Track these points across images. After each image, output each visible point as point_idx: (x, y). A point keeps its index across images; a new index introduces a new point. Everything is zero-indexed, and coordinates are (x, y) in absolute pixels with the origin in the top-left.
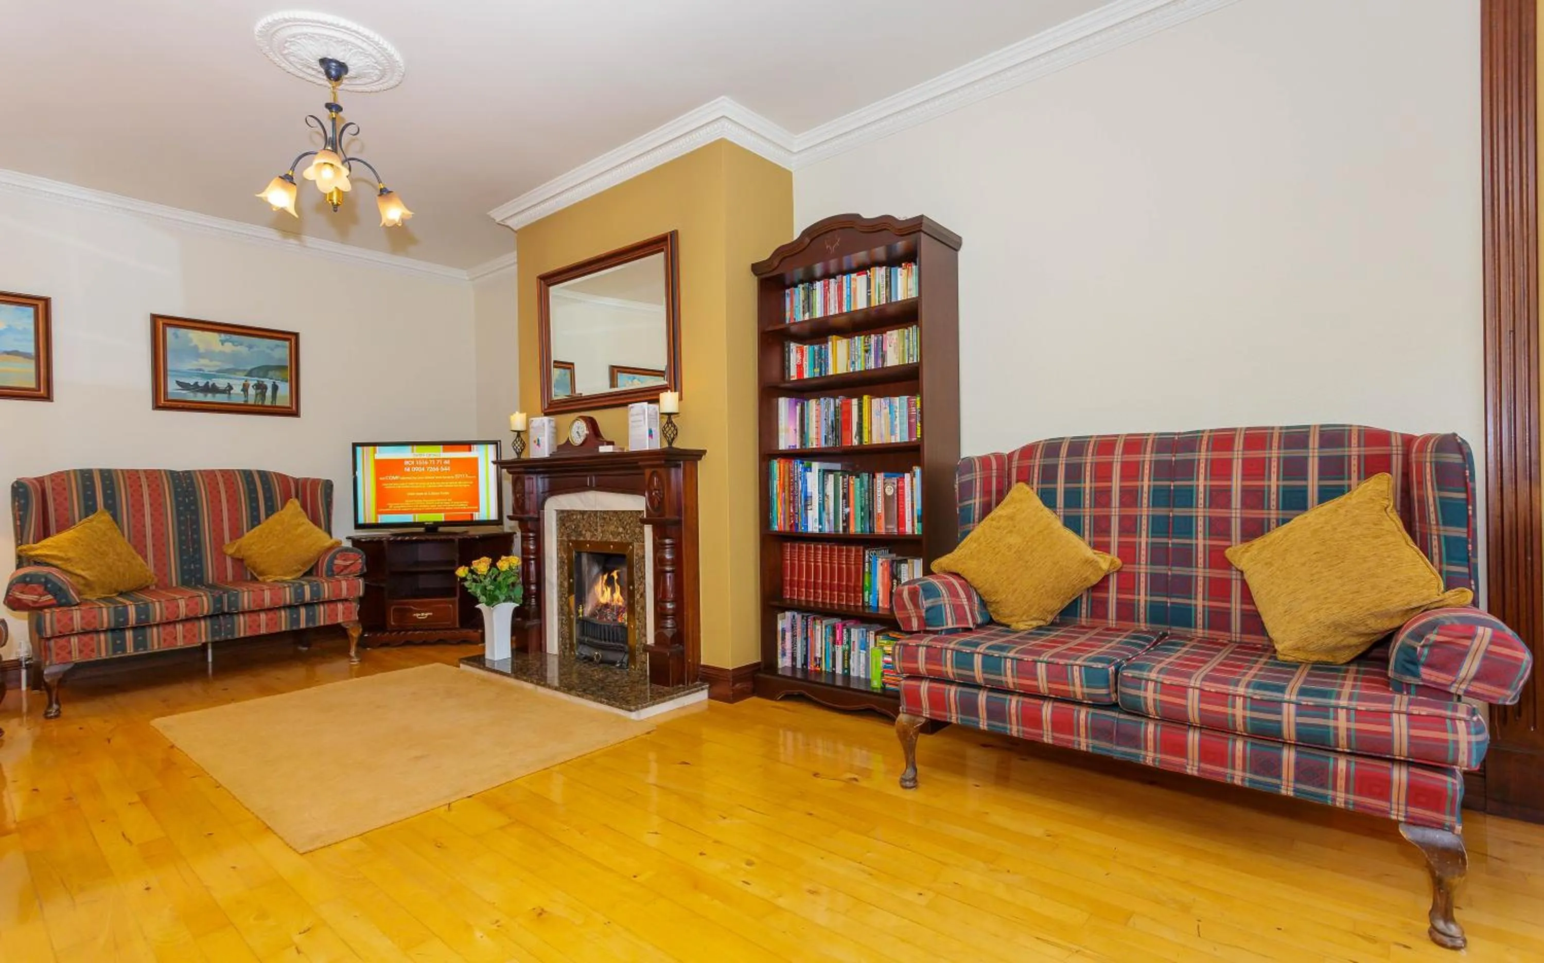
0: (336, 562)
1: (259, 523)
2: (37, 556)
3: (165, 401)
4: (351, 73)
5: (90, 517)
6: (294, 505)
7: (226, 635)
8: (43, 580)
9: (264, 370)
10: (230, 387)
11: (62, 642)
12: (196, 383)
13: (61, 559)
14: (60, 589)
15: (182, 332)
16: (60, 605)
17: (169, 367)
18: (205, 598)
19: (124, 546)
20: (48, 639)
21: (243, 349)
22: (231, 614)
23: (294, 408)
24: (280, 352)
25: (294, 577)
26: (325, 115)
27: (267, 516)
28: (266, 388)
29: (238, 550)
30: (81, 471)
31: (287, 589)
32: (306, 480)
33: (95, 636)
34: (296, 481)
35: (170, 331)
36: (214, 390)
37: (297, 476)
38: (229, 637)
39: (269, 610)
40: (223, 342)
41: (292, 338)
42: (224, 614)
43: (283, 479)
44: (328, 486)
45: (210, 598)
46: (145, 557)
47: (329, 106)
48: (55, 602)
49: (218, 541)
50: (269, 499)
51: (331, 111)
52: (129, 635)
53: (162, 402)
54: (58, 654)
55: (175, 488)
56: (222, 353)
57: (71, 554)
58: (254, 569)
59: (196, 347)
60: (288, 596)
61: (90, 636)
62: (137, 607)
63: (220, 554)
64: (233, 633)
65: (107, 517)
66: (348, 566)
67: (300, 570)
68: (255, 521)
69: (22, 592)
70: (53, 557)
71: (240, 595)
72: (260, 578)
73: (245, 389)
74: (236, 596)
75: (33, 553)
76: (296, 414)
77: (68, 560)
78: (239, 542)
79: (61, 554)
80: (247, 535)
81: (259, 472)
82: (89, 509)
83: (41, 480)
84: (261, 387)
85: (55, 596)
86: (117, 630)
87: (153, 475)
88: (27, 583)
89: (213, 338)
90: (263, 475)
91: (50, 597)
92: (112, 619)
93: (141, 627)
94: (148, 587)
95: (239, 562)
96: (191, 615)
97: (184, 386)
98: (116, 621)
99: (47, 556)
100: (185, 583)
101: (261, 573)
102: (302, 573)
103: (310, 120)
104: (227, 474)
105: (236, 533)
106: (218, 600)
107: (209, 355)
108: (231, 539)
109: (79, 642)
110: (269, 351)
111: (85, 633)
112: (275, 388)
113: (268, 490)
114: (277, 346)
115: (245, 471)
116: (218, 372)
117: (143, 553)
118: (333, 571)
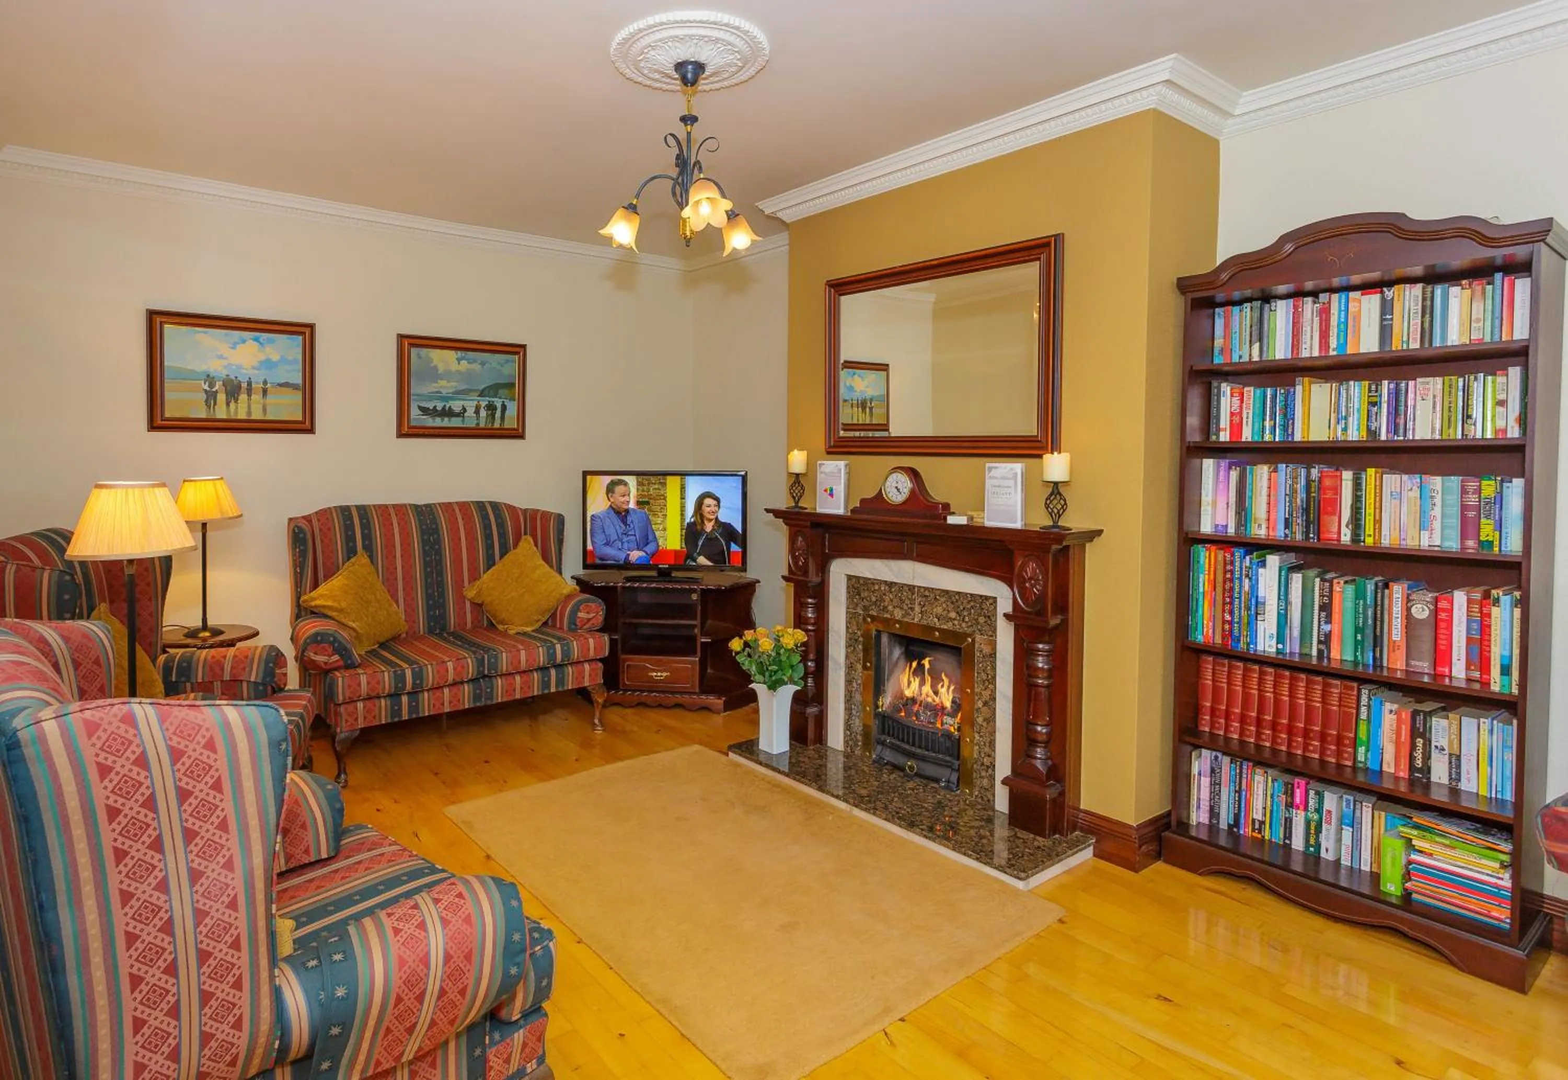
0: (580, 615)
1: (494, 564)
2: (316, 607)
3: (408, 428)
4: (707, 72)
5: (353, 560)
6: (527, 543)
7: (486, 699)
8: (332, 639)
9: (493, 390)
10: (464, 410)
11: (350, 707)
12: (435, 407)
13: (336, 610)
14: (346, 649)
15: (424, 352)
16: (347, 667)
17: (412, 392)
18: (469, 660)
19: (382, 593)
20: (340, 705)
21: (476, 367)
22: (490, 677)
23: (520, 431)
24: (506, 367)
25: (533, 628)
26: (681, 131)
27: (501, 557)
28: (495, 409)
29: (479, 594)
30: (341, 507)
31: (541, 649)
32: (535, 512)
33: (377, 701)
34: (525, 511)
35: (414, 351)
36: (448, 413)
37: (524, 507)
38: (489, 702)
39: (524, 672)
40: (459, 360)
41: (518, 350)
42: (484, 676)
43: (511, 509)
44: (560, 519)
45: (474, 660)
46: (397, 602)
47: (684, 119)
48: (341, 663)
49: (459, 585)
50: (503, 535)
51: (686, 125)
52: (405, 699)
53: (406, 430)
54: (347, 721)
55: (421, 527)
56: (458, 372)
57: (344, 604)
58: (495, 617)
59: (435, 368)
60: (541, 657)
61: (372, 701)
62: (413, 670)
63: (460, 598)
64: (492, 699)
65: (366, 560)
66: (589, 620)
67: (538, 621)
68: (490, 563)
69: (316, 653)
70: (330, 608)
71: (499, 655)
72: (500, 627)
73: (477, 412)
74: (496, 657)
75: (313, 604)
76: (521, 436)
77: (341, 611)
78: (478, 583)
79: (335, 605)
80: (485, 577)
81: (490, 503)
82: (351, 552)
83: (307, 518)
84: (491, 408)
85: (341, 656)
86: (395, 696)
87: (400, 509)
88: (319, 643)
89: (451, 355)
90: (495, 506)
91: (336, 657)
92: (393, 685)
93: (414, 694)
94: (400, 635)
95: (478, 606)
96: (458, 680)
97: (424, 410)
98: (396, 687)
99: (324, 607)
100: (431, 631)
101: (502, 622)
102: (540, 623)
103: (670, 139)
104: (464, 506)
105: (475, 576)
106: (481, 663)
107: (448, 375)
108: (470, 582)
109: (364, 707)
110: (499, 367)
111: (369, 698)
112: (504, 408)
113: (501, 525)
114: (507, 361)
115: (478, 503)
116: (453, 393)
117: (394, 597)
118: (576, 625)
